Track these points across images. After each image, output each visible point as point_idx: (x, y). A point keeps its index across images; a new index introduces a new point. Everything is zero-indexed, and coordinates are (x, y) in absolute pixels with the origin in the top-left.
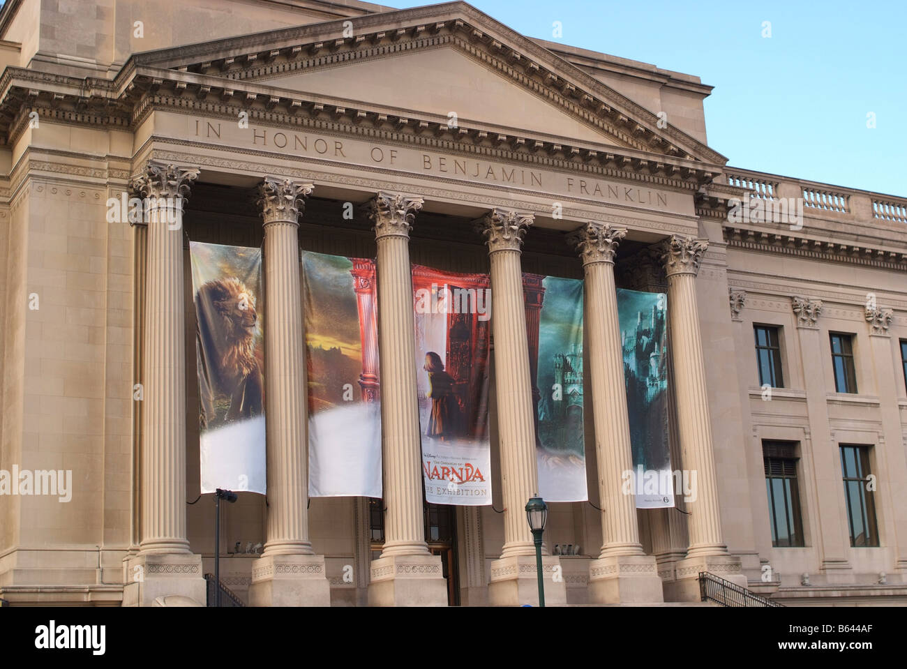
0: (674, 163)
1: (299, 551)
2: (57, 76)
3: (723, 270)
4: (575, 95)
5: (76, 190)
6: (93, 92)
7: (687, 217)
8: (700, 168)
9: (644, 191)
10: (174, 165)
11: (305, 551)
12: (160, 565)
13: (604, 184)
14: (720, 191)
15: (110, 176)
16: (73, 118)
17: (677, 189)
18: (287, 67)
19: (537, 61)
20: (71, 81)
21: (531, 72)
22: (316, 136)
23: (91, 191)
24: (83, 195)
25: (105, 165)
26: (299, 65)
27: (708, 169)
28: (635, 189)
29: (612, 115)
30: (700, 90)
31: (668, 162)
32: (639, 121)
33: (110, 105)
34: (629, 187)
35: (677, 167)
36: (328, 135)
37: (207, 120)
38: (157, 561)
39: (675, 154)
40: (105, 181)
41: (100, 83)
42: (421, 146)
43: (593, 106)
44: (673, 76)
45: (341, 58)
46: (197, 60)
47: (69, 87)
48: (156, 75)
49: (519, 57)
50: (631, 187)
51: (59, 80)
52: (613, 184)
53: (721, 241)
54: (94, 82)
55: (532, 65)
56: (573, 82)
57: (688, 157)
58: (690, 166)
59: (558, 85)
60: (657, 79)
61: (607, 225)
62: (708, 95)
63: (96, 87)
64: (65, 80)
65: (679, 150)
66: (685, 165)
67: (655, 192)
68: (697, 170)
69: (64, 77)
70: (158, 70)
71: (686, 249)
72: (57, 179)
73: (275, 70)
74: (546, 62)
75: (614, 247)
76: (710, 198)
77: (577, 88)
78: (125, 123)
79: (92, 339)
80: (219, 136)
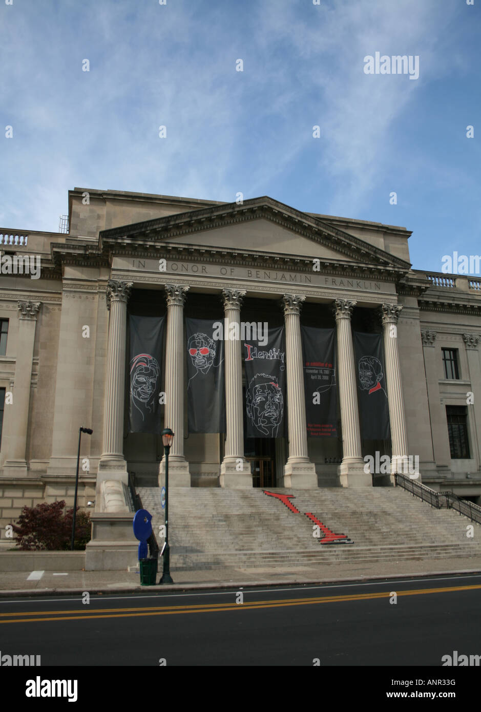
0: (382, 268)
1: (176, 460)
2: (73, 245)
3: (418, 322)
4: (328, 238)
5: (84, 296)
6: (90, 251)
7: (391, 295)
8: (396, 269)
9: (367, 283)
10: (120, 281)
11: (179, 460)
12: (106, 466)
13: (345, 280)
14: (414, 282)
15: (99, 289)
16: (83, 264)
17: (386, 281)
18: (178, 233)
19: (307, 222)
20: (79, 247)
21: (305, 228)
22: (193, 264)
23: (90, 296)
24: (87, 298)
25: (97, 284)
26: (184, 232)
27: (401, 270)
28: (362, 282)
29: (348, 246)
30: (406, 234)
31: (379, 267)
32: (363, 248)
33: (98, 256)
34: (359, 281)
35: (383, 269)
36: (198, 263)
37: (138, 259)
38: (105, 464)
39: (383, 263)
40: (96, 291)
41: (92, 247)
42: (245, 266)
43: (338, 242)
44: (389, 228)
45: (205, 227)
46: (132, 233)
47: (79, 250)
48: (111, 241)
49: (297, 221)
50: (361, 281)
51: (74, 247)
52: (350, 280)
53: (417, 306)
54: (90, 247)
55: (304, 224)
56: (326, 232)
57: (390, 265)
58: (391, 269)
59: (319, 233)
60: (380, 229)
61: (346, 300)
62: (410, 236)
63: (90, 249)
64: (77, 247)
65: (385, 261)
66: (388, 268)
67: (373, 283)
68: (395, 271)
69: (76, 245)
70: (112, 238)
71: (391, 310)
72: (75, 292)
73: (172, 235)
74: (312, 223)
75: (350, 310)
76: (409, 285)
77: (328, 234)
78: (107, 264)
79: (88, 363)
80: (144, 267)
